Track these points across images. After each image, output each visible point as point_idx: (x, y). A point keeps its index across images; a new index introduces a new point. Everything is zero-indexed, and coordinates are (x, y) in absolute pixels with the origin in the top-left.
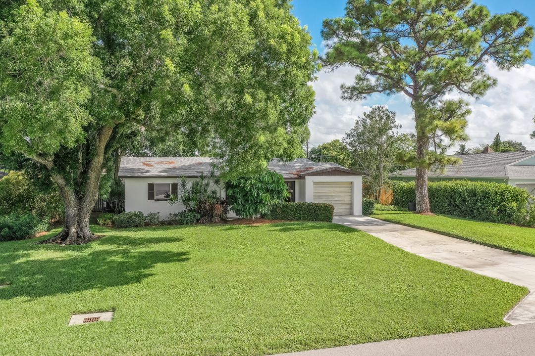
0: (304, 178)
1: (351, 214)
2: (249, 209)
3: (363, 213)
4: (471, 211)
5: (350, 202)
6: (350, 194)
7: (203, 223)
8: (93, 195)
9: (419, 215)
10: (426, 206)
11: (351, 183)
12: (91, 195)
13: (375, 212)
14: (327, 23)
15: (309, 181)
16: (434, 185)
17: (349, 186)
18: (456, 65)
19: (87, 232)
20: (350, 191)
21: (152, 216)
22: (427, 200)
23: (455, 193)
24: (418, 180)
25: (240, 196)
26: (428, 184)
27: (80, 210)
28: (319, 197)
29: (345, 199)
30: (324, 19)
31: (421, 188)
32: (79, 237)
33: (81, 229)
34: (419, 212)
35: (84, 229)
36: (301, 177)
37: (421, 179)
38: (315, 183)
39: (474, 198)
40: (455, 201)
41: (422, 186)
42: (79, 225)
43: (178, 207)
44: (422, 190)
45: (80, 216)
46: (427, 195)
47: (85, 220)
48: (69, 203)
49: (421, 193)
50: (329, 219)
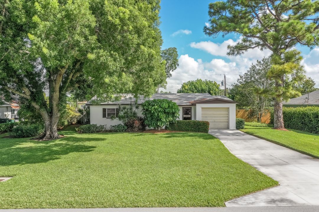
0: (195, 105)
1: (228, 128)
2: (154, 123)
3: (236, 128)
4: (316, 128)
5: (227, 121)
6: (227, 115)
7: (129, 132)
8: (56, 114)
9: (275, 130)
10: (281, 124)
11: (228, 108)
12: (55, 114)
13: (245, 127)
14: (211, 6)
15: (199, 107)
16: (288, 110)
17: (227, 110)
18: (289, 26)
19: (56, 134)
20: (227, 113)
21: (102, 127)
22: (282, 120)
23: (305, 115)
24: (275, 106)
25: (149, 116)
26: (282, 109)
27: (51, 122)
28: (206, 117)
29: (224, 119)
30: (209, 4)
31: (277, 112)
32: (51, 137)
33: (52, 133)
34: (276, 128)
35: (53, 133)
36: (194, 104)
37: (277, 106)
38: (202, 108)
39: (317, 119)
40: (305, 121)
41: (278, 110)
42: (51, 131)
43: (116, 122)
44: (278, 113)
45: (51, 125)
46: (282, 116)
47: (54, 128)
48: (45, 118)
49: (277, 115)
50: (206, 131)
